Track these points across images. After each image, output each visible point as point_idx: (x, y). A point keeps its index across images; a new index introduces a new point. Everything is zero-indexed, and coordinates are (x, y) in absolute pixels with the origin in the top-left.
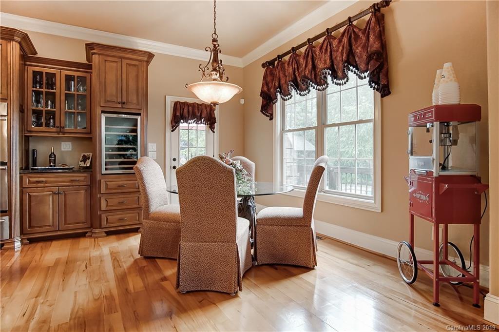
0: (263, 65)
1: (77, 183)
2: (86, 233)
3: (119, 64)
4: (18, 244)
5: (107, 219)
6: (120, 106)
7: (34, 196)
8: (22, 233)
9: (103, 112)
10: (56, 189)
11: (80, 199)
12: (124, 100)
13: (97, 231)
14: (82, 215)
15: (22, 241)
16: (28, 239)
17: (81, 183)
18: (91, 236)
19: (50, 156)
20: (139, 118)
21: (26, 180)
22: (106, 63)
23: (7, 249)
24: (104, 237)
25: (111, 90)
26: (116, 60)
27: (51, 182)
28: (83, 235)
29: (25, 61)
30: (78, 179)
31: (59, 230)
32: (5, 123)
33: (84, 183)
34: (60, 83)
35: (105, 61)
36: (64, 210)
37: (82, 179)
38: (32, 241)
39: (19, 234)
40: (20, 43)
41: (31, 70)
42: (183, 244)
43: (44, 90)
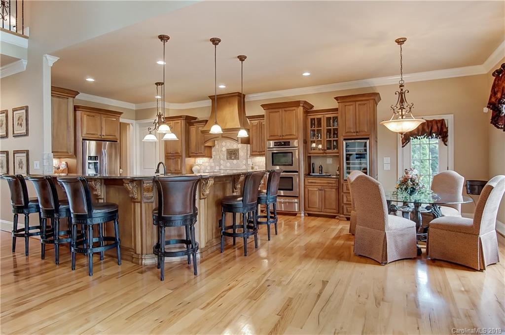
0: (493, 74)
1: (331, 185)
2: (336, 216)
3: (354, 106)
4: (303, 215)
5: (347, 210)
6: (355, 134)
7: (311, 190)
8: (305, 210)
9: (345, 139)
10: (320, 187)
11: (332, 194)
12: (358, 130)
13: (341, 215)
14: (334, 205)
15: (305, 214)
16: (308, 214)
17: (334, 185)
18: (338, 219)
19: (320, 167)
20: (368, 142)
21: (306, 181)
22: (346, 108)
23: (298, 217)
24: (345, 220)
25: (350, 124)
26: (352, 103)
27: (318, 183)
28: (334, 217)
29: (307, 114)
30: (331, 182)
31: (321, 212)
32: (297, 150)
33: (335, 185)
34: (324, 123)
35: (345, 106)
36: (324, 199)
37: (334, 182)
38: (309, 215)
39: (303, 210)
40: (303, 106)
41: (310, 118)
42: (357, 226)
43: (316, 129)
